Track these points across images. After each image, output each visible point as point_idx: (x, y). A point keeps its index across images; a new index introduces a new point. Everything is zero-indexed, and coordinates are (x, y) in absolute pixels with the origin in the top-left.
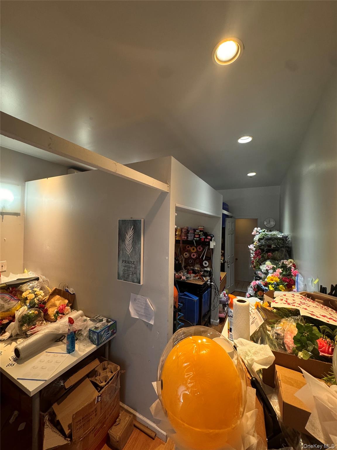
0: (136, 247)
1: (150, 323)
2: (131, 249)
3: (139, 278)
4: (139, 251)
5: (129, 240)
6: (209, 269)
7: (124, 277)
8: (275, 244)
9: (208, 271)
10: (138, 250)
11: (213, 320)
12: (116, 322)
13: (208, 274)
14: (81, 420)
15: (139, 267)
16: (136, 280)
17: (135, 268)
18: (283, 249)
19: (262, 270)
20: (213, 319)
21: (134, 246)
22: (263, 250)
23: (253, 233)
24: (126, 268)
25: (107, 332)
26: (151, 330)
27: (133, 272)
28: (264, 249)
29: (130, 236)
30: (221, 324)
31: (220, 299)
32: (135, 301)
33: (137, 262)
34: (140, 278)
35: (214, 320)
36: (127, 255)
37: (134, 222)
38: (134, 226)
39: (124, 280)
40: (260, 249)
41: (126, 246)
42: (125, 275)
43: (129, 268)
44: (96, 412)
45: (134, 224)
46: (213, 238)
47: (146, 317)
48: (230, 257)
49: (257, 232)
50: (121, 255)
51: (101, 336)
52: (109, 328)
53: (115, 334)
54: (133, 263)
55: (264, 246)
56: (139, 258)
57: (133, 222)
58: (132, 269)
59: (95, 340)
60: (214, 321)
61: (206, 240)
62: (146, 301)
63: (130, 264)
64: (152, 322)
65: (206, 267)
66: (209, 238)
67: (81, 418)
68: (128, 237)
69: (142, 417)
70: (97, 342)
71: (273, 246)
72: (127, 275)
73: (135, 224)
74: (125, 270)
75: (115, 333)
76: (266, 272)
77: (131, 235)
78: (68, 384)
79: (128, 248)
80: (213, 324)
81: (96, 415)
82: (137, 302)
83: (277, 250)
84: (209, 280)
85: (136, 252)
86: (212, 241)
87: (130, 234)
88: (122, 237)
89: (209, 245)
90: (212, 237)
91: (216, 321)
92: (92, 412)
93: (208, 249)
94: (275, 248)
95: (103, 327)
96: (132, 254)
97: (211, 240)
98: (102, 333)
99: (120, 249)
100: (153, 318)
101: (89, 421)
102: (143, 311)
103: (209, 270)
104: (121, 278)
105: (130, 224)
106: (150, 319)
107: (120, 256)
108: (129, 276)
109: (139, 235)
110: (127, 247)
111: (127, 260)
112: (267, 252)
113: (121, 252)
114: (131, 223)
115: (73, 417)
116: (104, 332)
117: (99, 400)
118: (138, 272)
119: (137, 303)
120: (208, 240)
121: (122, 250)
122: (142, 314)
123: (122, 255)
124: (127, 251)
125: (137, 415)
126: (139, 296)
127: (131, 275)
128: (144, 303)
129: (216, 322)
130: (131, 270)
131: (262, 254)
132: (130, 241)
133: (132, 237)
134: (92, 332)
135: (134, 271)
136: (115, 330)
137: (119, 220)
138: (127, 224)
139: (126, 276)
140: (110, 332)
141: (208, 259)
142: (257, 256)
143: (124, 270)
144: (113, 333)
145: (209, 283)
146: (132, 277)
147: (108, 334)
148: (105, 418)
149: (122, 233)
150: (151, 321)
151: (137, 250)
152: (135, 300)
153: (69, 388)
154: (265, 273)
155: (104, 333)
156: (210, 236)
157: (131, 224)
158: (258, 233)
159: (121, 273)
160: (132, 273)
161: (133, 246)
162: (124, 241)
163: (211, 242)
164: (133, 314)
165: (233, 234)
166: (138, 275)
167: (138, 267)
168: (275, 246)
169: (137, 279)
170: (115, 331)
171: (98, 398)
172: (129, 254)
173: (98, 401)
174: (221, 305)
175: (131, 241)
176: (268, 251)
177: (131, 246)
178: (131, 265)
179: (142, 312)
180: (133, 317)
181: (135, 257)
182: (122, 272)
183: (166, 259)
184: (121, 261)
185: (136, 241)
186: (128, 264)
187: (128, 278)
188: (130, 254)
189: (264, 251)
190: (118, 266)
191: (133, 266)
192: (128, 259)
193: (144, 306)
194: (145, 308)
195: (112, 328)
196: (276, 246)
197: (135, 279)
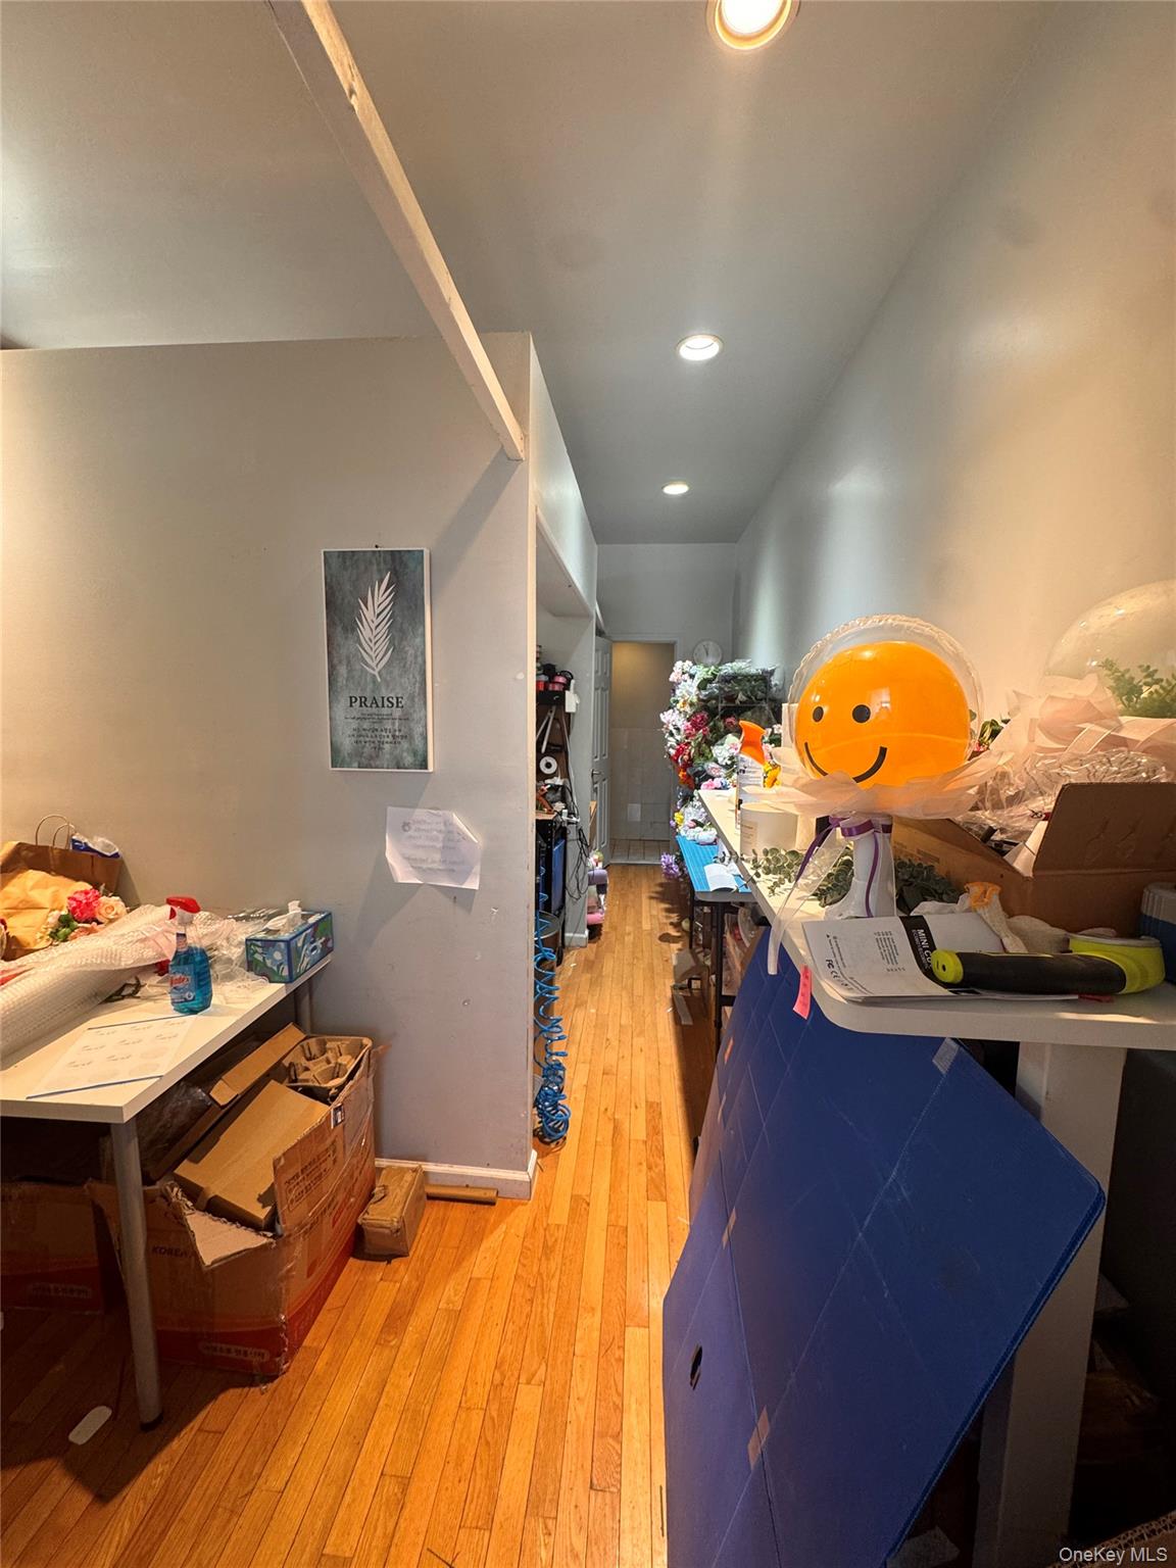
0: (407, 649)
1: (463, 887)
2: (384, 655)
3: (420, 752)
4: (420, 659)
5: (373, 626)
6: (558, 781)
7: (361, 755)
8: (745, 692)
9: (559, 786)
10: (416, 657)
11: (571, 935)
12: (330, 914)
13: (559, 794)
14: (297, 1176)
15: (422, 714)
16: (409, 759)
17: (405, 718)
18: (764, 704)
19: (720, 760)
20: (570, 932)
21: (396, 644)
22: (712, 713)
23: (673, 677)
24: (366, 725)
25: (312, 943)
26: (468, 908)
27: (397, 733)
28: (717, 707)
29: (377, 611)
30: (595, 942)
31: (592, 872)
32: (405, 831)
33: (412, 698)
34: (426, 751)
35: (575, 932)
36: (368, 679)
37: (393, 560)
38: (395, 573)
39: (359, 767)
40: (706, 708)
41: (361, 645)
42: (363, 747)
43: (381, 720)
44: (334, 1152)
45: (395, 568)
46: (573, 682)
47: (450, 872)
48: (598, 759)
49: (683, 673)
50: (341, 681)
51: (298, 951)
52: (315, 931)
53: (329, 955)
54: (394, 701)
55: (716, 698)
56: (417, 685)
57: (389, 558)
58: (393, 724)
59: (278, 967)
60: (576, 935)
61: (550, 689)
62: (447, 823)
63: (383, 706)
64: (473, 884)
65: (551, 776)
66: (561, 679)
67: (298, 1168)
68: (369, 613)
69: (447, 1168)
70: (285, 973)
71: (741, 697)
72: (372, 745)
73: (402, 570)
74: (363, 732)
75: (330, 950)
76: (729, 762)
77: (382, 607)
78: (223, 1093)
79: (371, 653)
80: (573, 944)
81: (335, 1161)
82: (411, 833)
83: (750, 709)
84: (565, 811)
85: (407, 666)
86: (568, 689)
87: (377, 604)
88: (341, 614)
89: (562, 702)
90: (569, 681)
91: (582, 935)
92: (327, 1150)
93: (554, 719)
94: (744, 702)
95: (292, 929)
96: (391, 672)
97: (567, 686)
98: (300, 945)
99: (335, 661)
100: (477, 868)
101: (320, 1176)
102: (437, 857)
103: (561, 784)
104: (348, 759)
105: (375, 567)
106: (466, 875)
107: (339, 684)
108: (379, 748)
109: (416, 606)
110: (367, 648)
111: (368, 694)
112: (724, 717)
113: (343, 670)
114: (378, 564)
115: (275, 1168)
116: (304, 941)
117: (339, 1121)
118: (419, 729)
119: (410, 837)
120: (557, 688)
121: (345, 662)
122: (435, 866)
123: (347, 680)
124: (367, 664)
125: (430, 1167)
126: (420, 813)
127: (387, 747)
128: (440, 831)
129: (581, 938)
130: (389, 727)
131: (711, 724)
132: (380, 627)
133: (389, 608)
134: (259, 943)
135: (400, 731)
136: (331, 941)
137: (325, 552)
138: (362, 567)
139: (368, 750)
140: (318, 943)
141: (557, 751)
142: (698, 730)
143: (359, 733)
144: (327, 950)
145: (565, 817)
146: (391, 754)
147: (315, 948)
148: (352, 1177)
149: (343, 599)
150: (469, 880)
151: (410, 659)
152: (406, 826)
153: (230, 1102)
154: (726, 767)
155: (303, 945)
156: (565, 677)
157: (382, 566)
158: (686, 676)
159: (347, 744)
160: (394, 736)
161: (392, 642)
162: (351, 628)
163: (567, 692)
164: (403, 874)
165: (605, 690)
166: (418, 741)
167: (415, 715)
168: (745, 698)
169: (415, 754)
170: (330, 944)
171: (335, 1114)
172: (376, 673)
173: (336, 1124)
174: (594, 888)
175: (383, 628)
176: (727, 713)
177: (383, 645)
178: (385, 711)
179: (433, 862)
180: (400, 881)
181: (403, 681)
182: (348, 739)
183: (515, 679)
184: (344, 702)
185: (406, 626)
186: (374, 710)
187: (377, 756)
188: (379, 673)
189: (717, 714)
190: (331, 719)
191: (397, 713)
192: (373, 691)
193: (441, 839)
194: (443, 847)
195: (322, 930)
196: (748, 696)
197: (405, 754)
